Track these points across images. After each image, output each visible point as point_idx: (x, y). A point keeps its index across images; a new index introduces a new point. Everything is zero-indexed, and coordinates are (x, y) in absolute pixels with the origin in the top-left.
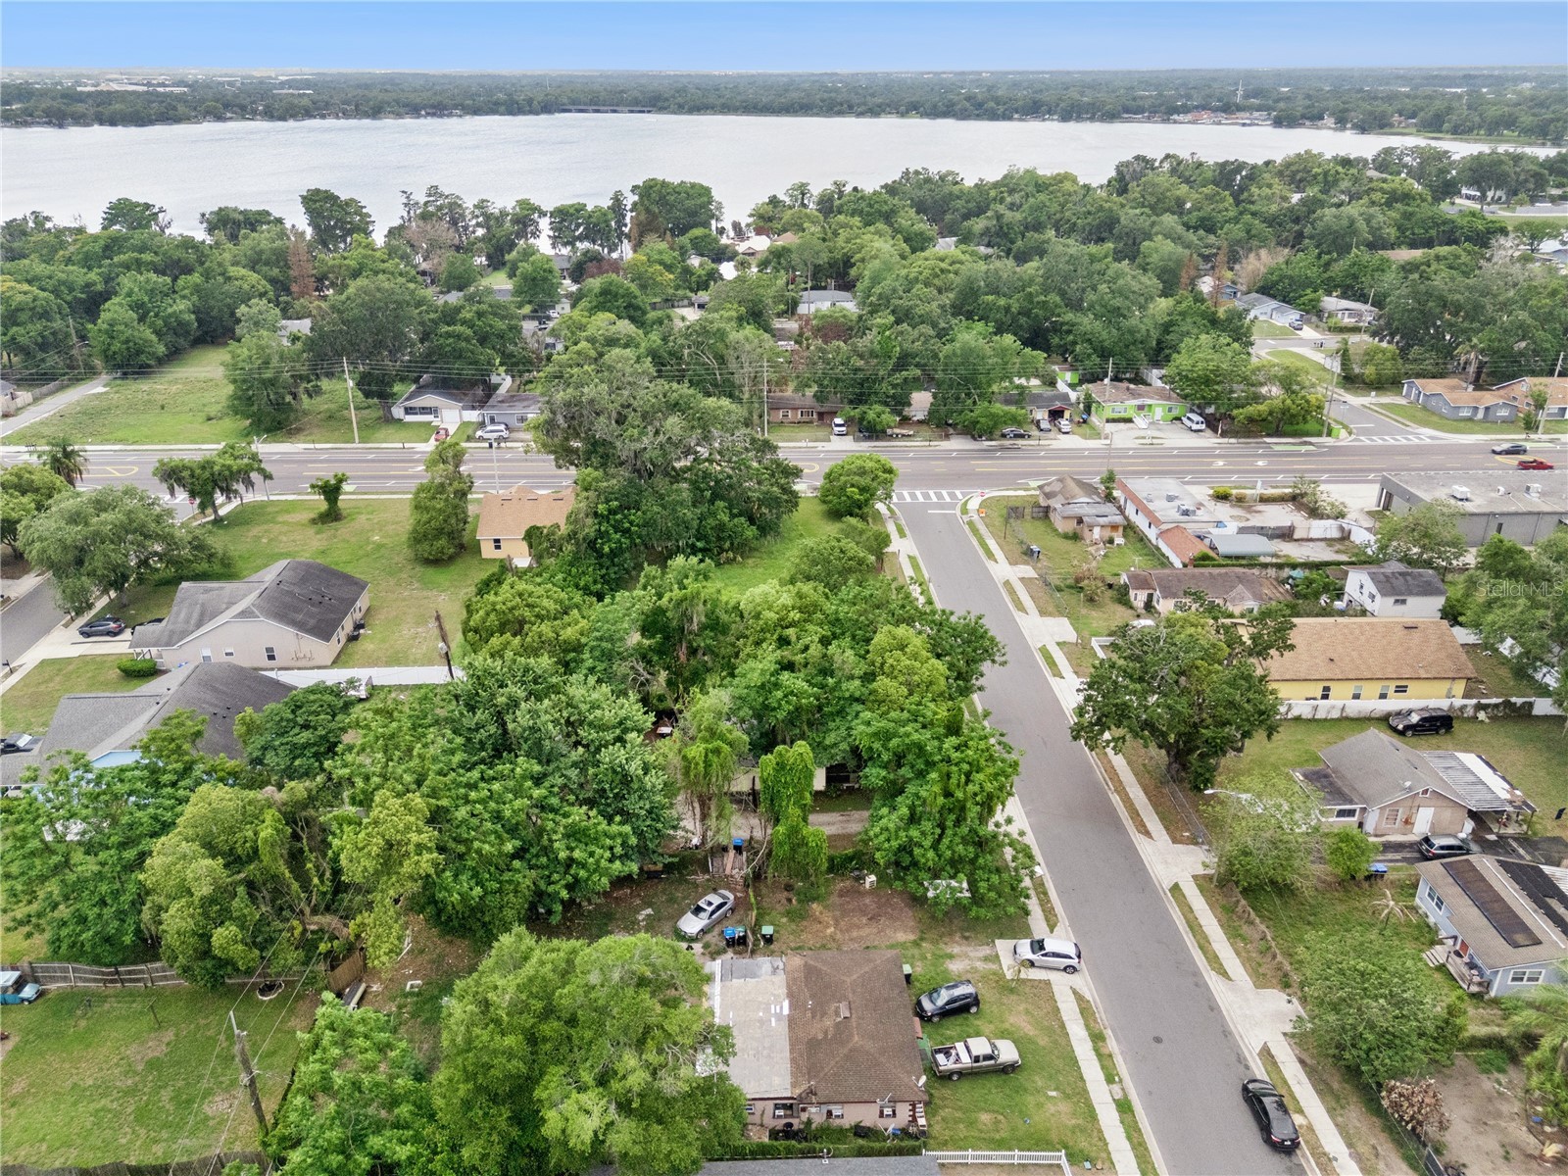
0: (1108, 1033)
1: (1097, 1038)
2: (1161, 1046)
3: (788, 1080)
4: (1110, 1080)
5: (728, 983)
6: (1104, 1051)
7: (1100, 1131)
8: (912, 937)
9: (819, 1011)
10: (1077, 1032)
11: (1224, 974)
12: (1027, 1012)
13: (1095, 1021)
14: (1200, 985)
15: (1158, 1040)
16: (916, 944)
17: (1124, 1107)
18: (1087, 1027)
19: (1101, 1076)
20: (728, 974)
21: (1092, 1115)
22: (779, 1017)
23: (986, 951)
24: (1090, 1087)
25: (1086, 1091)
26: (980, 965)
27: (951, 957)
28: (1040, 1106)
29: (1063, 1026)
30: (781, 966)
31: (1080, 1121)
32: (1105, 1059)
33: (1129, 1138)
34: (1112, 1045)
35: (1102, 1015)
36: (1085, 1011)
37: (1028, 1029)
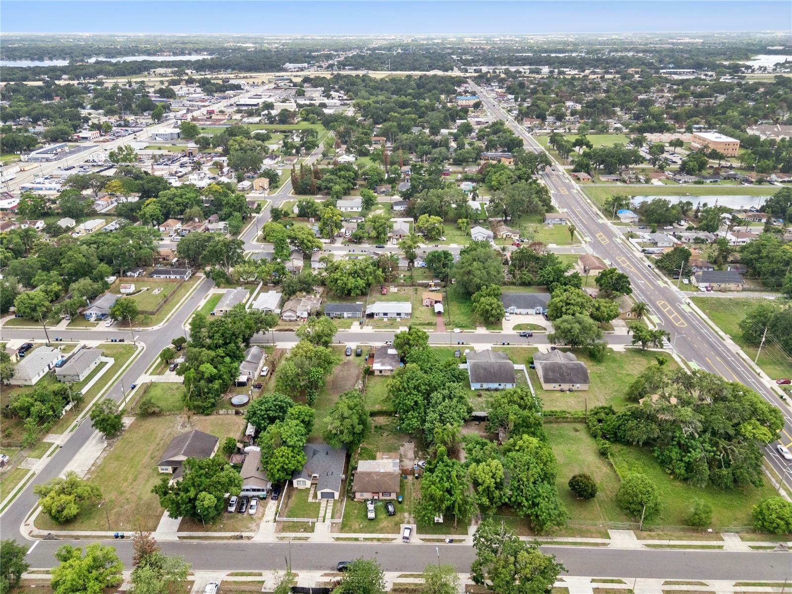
0: (380, 543)
1: (379, 540)
2: (375, 553)
3: (362, 470)
5: (391, 463)
7: (350, 533)
10: (381, 536)
11: (400, 577)
12: (388, 526)
13: (384, 541)
14: (396, 570)
15: (377, 553)
17: (357, 539)
18: (383, 538)
20: (394, 463)
21: (354, 532)
22: (380, 470)
25: (362, 533)
26: (406, 520)
27: (410, 514)
28: (357, 522)
30: (396, 471)
31: (353, 529)
32: (372, 539)
33: (348, 538)
34: (376, 543)
35: (387, 543)
36: (388, 539)
37: (382, 525)
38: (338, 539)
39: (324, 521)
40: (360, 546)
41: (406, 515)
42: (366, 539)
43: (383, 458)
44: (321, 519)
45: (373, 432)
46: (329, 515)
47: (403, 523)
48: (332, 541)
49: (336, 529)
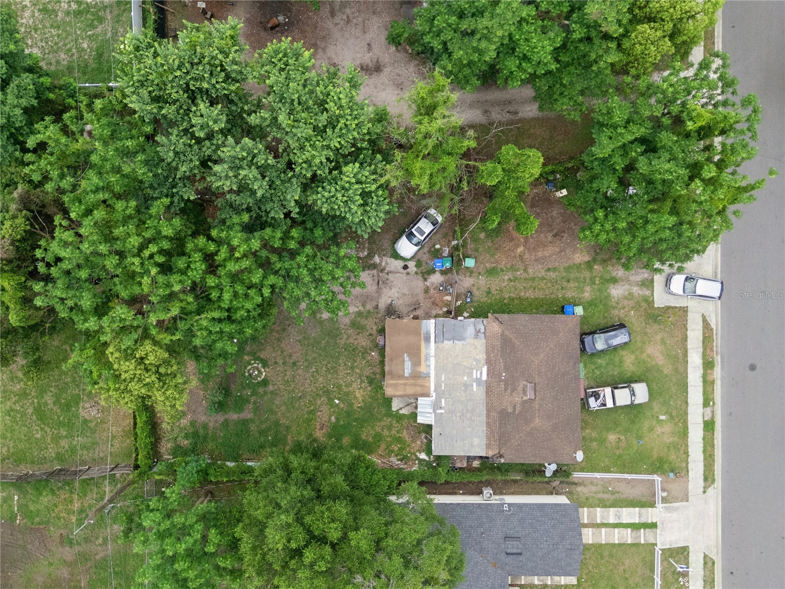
0: (718, 359)
1: (708, 365)
2: (753, 373)
3: (484, 441)
4: (706, 404)
5: (441, 345)
6: (710, 378)
7: (687, 446)
8: (587, 258)
9: (510, 385)
10: (695, 359)
12: (663, 341)
13: (712, 350)
15: (753, 368)
16: (589, 265)
17: (709, 426)
18: (704, 355)
19: (701, 400)
20: (441, 335)
21: (684, 434)
22: (479, 381)
23: (645, 274)
24: (690, 410)
25: (686, 414)
26: (636, 290)
27: (614, 281)
28: (651, 429)
29: (685, 355)
30: (482, 330)
31: (676, 439)
32: (708, 384)
33: (704, 451)
34: (717, 373)
35: (718, 342)
36: (707, 339)
37: (660, 359)
38: (708, 478)
39: (653, 526)
40: (729, 415)
41: (616, 292)
42: (707, 401)
43: (416, 376)
44: (644, 537)
45: (247, 414)
46: (630, 515)
47: (649, 302)
48: (716, 491)
49: (675, 487)
